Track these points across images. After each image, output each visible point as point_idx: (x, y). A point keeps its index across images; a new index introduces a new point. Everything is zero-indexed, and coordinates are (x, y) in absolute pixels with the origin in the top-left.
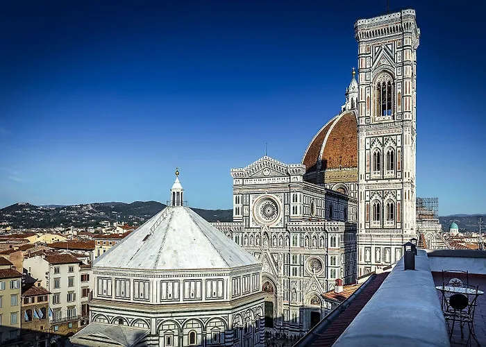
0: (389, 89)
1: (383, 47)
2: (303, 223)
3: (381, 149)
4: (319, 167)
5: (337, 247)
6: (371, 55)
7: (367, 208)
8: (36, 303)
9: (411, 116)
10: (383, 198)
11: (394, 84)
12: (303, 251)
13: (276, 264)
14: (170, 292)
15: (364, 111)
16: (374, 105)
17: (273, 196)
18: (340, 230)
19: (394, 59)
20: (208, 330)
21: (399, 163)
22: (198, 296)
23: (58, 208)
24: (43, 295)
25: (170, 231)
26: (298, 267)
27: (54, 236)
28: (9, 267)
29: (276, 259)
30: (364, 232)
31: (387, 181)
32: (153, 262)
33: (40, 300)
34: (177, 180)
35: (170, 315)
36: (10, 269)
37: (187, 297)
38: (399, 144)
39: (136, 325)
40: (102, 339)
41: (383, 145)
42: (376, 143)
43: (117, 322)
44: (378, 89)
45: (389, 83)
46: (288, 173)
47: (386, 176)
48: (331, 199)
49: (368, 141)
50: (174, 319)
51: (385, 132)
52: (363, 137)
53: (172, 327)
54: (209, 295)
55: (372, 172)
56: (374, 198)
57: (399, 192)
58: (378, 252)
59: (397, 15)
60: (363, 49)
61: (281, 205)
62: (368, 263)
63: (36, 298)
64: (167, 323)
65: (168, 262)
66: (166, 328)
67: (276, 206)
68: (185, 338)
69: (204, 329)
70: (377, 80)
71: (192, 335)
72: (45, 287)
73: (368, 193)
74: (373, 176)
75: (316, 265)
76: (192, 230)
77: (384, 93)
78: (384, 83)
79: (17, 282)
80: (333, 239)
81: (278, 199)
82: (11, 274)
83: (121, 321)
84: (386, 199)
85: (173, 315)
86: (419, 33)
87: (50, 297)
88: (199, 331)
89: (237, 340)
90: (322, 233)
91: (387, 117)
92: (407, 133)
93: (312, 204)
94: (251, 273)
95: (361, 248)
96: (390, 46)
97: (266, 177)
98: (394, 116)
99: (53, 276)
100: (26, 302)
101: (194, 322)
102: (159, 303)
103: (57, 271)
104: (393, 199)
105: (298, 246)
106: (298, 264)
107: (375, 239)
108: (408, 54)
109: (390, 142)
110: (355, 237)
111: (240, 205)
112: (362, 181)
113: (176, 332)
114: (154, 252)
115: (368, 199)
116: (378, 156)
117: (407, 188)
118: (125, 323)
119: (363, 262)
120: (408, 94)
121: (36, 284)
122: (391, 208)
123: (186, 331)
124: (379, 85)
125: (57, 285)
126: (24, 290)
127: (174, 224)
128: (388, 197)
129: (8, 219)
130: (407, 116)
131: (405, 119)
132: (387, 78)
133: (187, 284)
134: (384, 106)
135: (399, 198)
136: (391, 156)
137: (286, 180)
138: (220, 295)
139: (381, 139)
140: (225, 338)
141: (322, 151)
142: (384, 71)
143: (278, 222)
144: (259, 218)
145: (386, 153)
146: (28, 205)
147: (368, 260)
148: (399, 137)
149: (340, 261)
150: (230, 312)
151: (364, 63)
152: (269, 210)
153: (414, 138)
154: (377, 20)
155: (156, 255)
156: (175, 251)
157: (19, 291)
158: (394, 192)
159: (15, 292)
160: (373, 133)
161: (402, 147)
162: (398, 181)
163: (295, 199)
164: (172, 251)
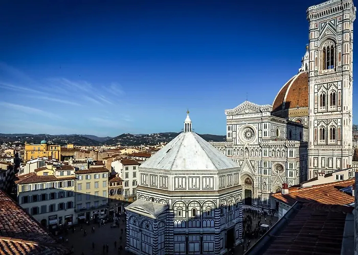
0: (332, 51)
1: (327, 22)
2: (271, 142)
3: (326, 92)
4: (284, 107)
5: (294, 157)
6: (319, 29)
7: (315, 132)
8: (116, 186)
9: (350, 67)
10: (327, 124)
11: (336, 47)
12: (270, 159)
13: (253, 167)
14: (180, 184)
15: (313, 67)
16: (321, 63)
17: (251, 125)
18: (296, 146)
19: (335, 30)
20: (204, 208)
21: (339, 100)
22: (198, 186)
23: (143, 136)
24: (120, 182)
25: (182, 147)
26: (267, 170)
27: (133, 150)
28: (102, 166)
29: (253, 164)
30: (313, 147)
31: (330, 113)
32: (170, 165)
33: (118, 184)
34: (188, 116)
35: (180, 198)
36: (103, 167)
37: (191, 187)
38: (339, 87)
39: (161, 202)
40: (141, 210)
41: (327, 89)
42: (322, 88)
43: (151, 200)
44: (324, 52)
45: (332, 46)
46: (261, 111)
47: (330, 109)
48: (290, 127)
49: (316, 87)
50: (183, 200)
51: (328, 80)
52: (312, 84)
53: (181, 205)
54: (204, 187)
55: (319, 107)
56: (321, 125)
57: (339, 120)
58: (323, 161)
60: (312, 26)
61: (257, 131)
62: (316, 168)
63: (116, 183)
64: (178, 203)
65: (179, 166)
66: (178, 205)
67: (253, 131)
68: (190, 212)
69: (202, 207)
70: (323, 46)
71: (194, 211)
72: (121, 177)
73: (316, 122)
74: (320, 110)
75: (279, 168)
76: (196, 146)
77: (328, 54)
78: (328, 47)
79: (106, 174)
80: (291, 152)
81: (255, 127)
82: (103, 170)
83: (153, 200)
84: (330, 125)
85: (182, 198)
86: (355, 10)
87: (123, 183)
88: (198, 208)
89: (223, 215)
90: (283, 148)
91: (330, 70)
92: (346, 80)
93: (277, 130)
94: (233, 173)
95: (311, 158)
96: (333, 22)
97: (246, 114)
98: (335, 69)
99: (125, 171)
100: (111, 185)
101: (195, 203)
102: (174, 190)
103: (127, 169)
104: (335, 125)
105: (267, 156)
106: (267, 167)
107: (321, 152)
108: (347, 25)
109: (333, 86)
110: (307, 151)
111: (231, 132)
112: (312, 114)
113: (184, 209)
114: (172, 159)
115: (316, 125)
116: (323, 97)
117: (346, 117)
118: (155, 201)
119: (312, 167)
120: (347, 53)
121: (117, 175)
122: (333, 131)
123: (190, 208)
124: (324, 49)
125: (127, 176)
126: (110, 179)
127: (185, 143)
128: (331, 124)
129: (120, 141)
130: (346, 68)
131: (344, 70)
132: (330, 44)
133: (191, 179)
134: (328, 63)
135: (339, 124)
136: (333, 96)
137: (259, 115)
138: (212, 187)
139: (325, 85)
140: (215, 214)
141: (285, 98)
142: (328, 39)
143: (255, 141)
144: (243, 139)
145: (329, 94)
146: (129, 135)
147: (316, 165)
148: (340, 83)
149: (296, 166)
150: (218, 197)
151: (314, 35)
152: (249, 134)
153: (352, 83)
154: (323, 4)
155: (173, 161)
156: (184, 159)
157: (107, 179)
158: (335, 120)
159: (105, 179)
160: (319, 81)
161: (342, 90)
162: (339, 113)
163: (265, 127)
164: (182, 159)
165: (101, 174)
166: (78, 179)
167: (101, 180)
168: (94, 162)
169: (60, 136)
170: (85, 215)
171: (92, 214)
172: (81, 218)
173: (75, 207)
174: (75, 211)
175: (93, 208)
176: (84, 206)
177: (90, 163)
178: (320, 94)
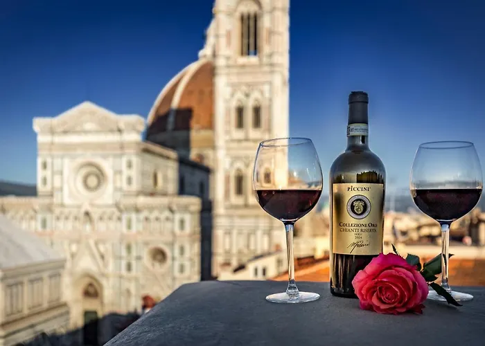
0: (256, 22)
3: (245, 99)
5: (187, 232)
7: (227, 178)
9: (283, 59)
11: (261, 15)
12: (140, 238)
13: (102, 257)
16: (235, 42)
26: (134, 262)
31: (252, 144)
38: (267, 95)
41: (247, 95)
42: (238, 91)
44: (242, 21)
45: (255, 14)
46: (118, 128)
47: (252, 136)
51: (248, 78)
56: (236, 165)
61: (110, 172)
62: (228, 252)
67: (102, 174)
75: (159, 257)
77: (248, 25)
78: (248, 13)
80: (182, 222)
90: (167, 213)
93: (155, 173)
95: (219, 233)
97: (87, 131)
105: (134, 231)
106: (133, 256)
107: (238, 222)
109: (256, 90)
111: (48, 173)
112: (221, 142)
115: (227, 166)
119: (221, 251)
131: (274, 61)
132: (251, 7)
136: (257, 110)
137: (115, 138)
139: (244, 86)
143: (107, 195)
147: (227, 248)
148: (267, 86)
149: (193, 250)
152: (93, 181)
161: (271, 100)
163: (128, 166)
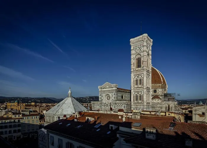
0: (140, 59)
1: (138, 47)
6: (134, 49)
7: (134, 97)
8: (43, 122)
10: (138, 94)
16: (135, 65)
18: (126, 104)
19: (141, 50)
21: (143, 82)
25: (64, 104)
28: (37, 113)
30: (133, 104)
31: (139, 88)
41: (138, 77)
42: (136, 76)
44: (137, 60)
46: (112, 87)
49: (134, 76)
51: (138, 73)
52: (132, 75)
55: (135, 85)
56: (136, 94)
57: (143, 92)
59: (141, 36)
60: (132, 48)
67: (110, 97)
73: (134, 92)
74: (135, 87)
77: (139, 61)
78: (138, 58)
79: (38, 117)
81: (110, 94)
82: (37, 115)
90: (121, 105)
91: (139, 68)
92: (145, 73)
93: (122, 96)
96: (140, 46)
97: (107, 88)
98: (141, 68)
100: (41, 122)
104: (141, 94)
105: (115, 108)
108: (145, 48)
109: (140, 76)
111: (101, 96)
112: (132, 89)
114: (58, 109)
115: (134, 94)
116: (137, 80)
117: (145, 90)
121: (44, 117)
122: (140, 96)
126: (40, 119)
128: (139, 93)
131: (144, 69)
132: (139, 56)
134: (138, 65)
135: (143, 93)
137: (112, 89)
142: (138, 54)
144: (106, 100)
145: (139, 79)
151: (132, 52)
152: (108, 98)
154: (136, 38)
156: (63, 109)
157: (39, 119)
158: (141, 92)
159: (37, 119)
160: (135, 74)
161: (143, 77)
162: (142, 88)
163: (114, 95)
164: (62, 109)
165: (35, 117)
166: (23, 119)
167: (36, 119)
168: (33, 111)
169: (36, 98)
170: (27, 136)
171: (31, 135)
172: (24, 137)
173: (22, 132)
174: (22, 133)
175: (31, 133)
176: (27, 131)
177: (30, 111)
178: (135, 79)
